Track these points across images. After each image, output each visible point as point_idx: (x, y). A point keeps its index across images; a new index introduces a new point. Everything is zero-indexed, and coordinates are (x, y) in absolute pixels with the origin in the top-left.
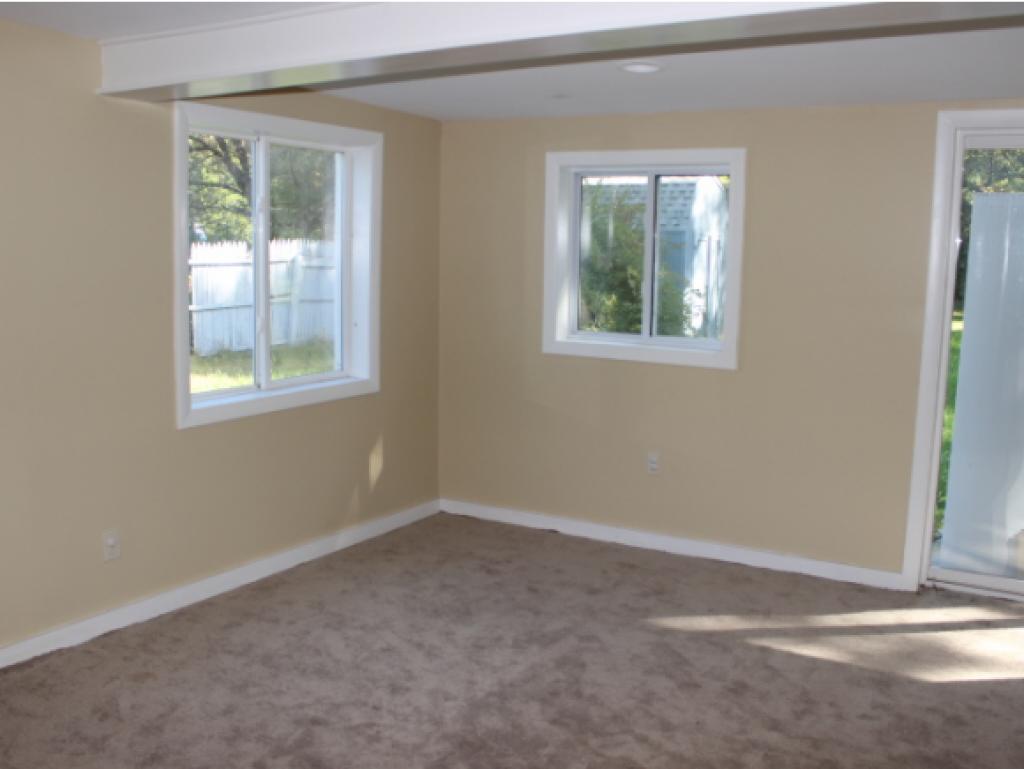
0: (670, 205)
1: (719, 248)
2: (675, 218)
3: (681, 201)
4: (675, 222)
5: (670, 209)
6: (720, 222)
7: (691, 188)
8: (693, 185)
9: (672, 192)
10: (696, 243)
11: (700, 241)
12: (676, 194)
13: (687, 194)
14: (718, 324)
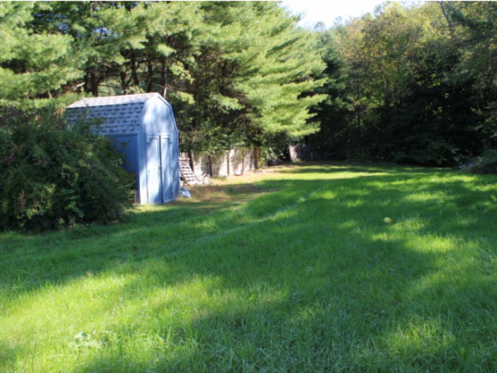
0: (129, 117)
1: (169, 143)
2: (131, 126)
3: (135, 114)
4: (131, 128)
5: (128, 120)
6: (169, 127)
7: (141, 106)
8: (142, 104)
9: (130, 109)
10: (148, 141)
11: (152, 139)
12: (132, 110)
13: (139, 110)
14: (173, 191)
